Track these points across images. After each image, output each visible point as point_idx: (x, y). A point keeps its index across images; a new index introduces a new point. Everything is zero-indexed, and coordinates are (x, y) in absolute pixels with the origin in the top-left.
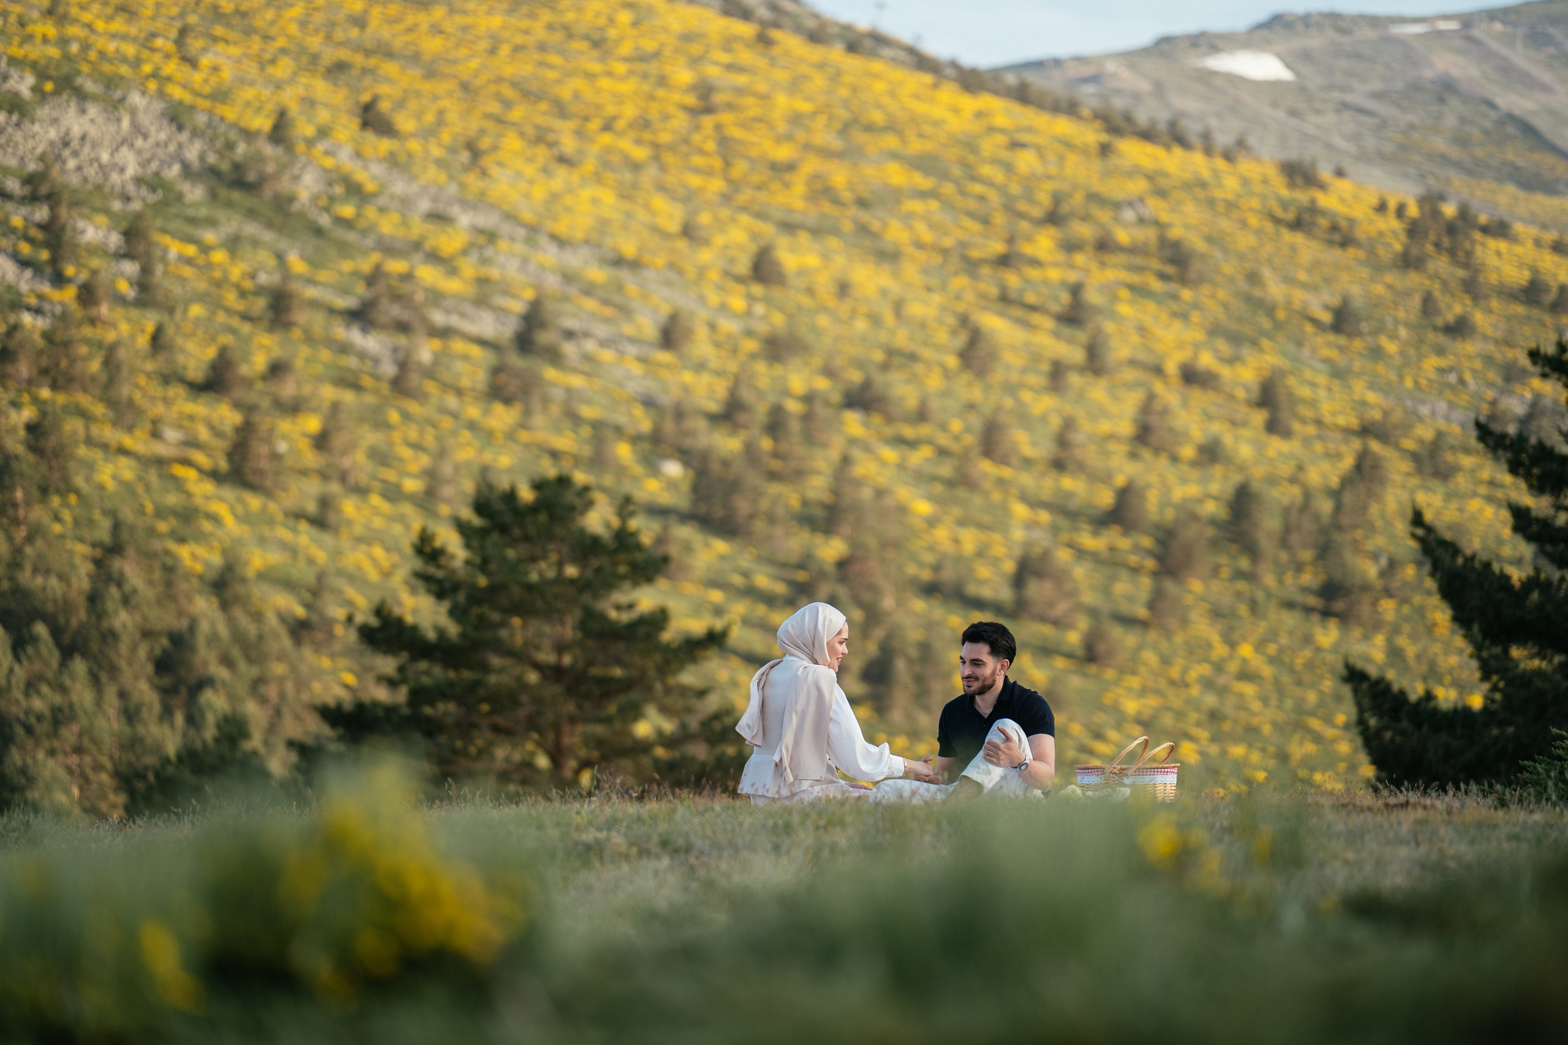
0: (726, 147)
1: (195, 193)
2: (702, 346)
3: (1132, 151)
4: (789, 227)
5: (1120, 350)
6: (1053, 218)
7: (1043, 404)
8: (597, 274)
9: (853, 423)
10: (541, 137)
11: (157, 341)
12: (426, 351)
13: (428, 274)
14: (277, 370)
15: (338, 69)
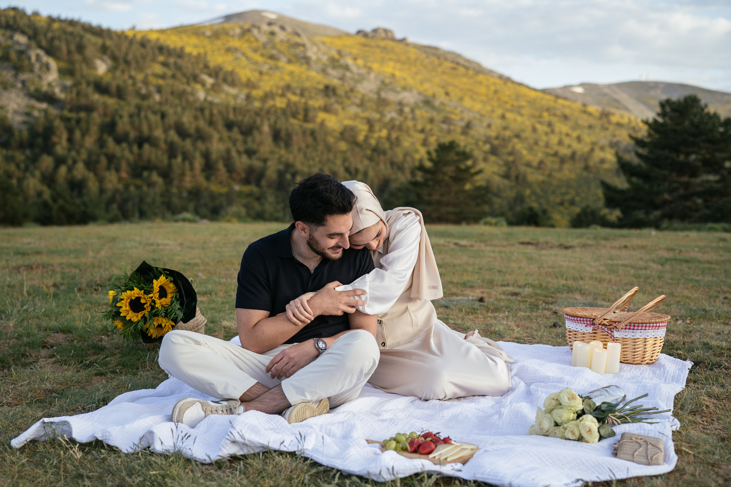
0: (499, 99)
1: (421, 105)
2: (493, 128)
3: (561, 101)
4: (508, 110)
5: (557, 129)
6: (548, 110)
7: (544, 138)
8: (477, 116)
9: (515, 140)
10: (471, 97)
11: (415, 126)
12: (452, 127)
13: (453, 117)
14: (431, 130)
15: (443, 87)
